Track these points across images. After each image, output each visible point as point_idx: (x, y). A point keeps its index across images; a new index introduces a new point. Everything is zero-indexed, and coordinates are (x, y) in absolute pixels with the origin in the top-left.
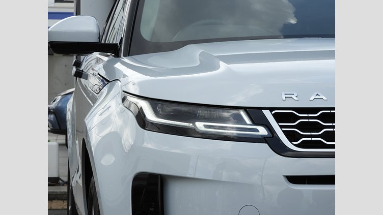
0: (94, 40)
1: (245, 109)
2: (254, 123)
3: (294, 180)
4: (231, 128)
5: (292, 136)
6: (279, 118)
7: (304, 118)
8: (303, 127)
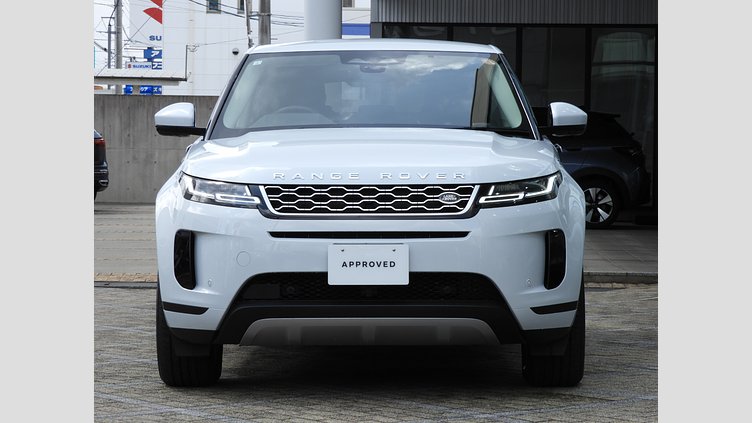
0: (190, 124)
1: (248, 184)
2: (252, 195)
3: (275, 234)
4: (233, 199)
5: (275, 204)
6: (269, 191)
7: (286, 192)
8: (284, 198)
